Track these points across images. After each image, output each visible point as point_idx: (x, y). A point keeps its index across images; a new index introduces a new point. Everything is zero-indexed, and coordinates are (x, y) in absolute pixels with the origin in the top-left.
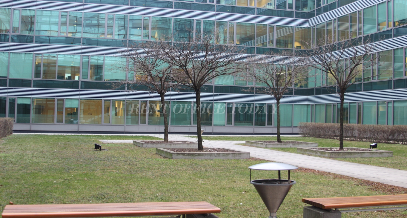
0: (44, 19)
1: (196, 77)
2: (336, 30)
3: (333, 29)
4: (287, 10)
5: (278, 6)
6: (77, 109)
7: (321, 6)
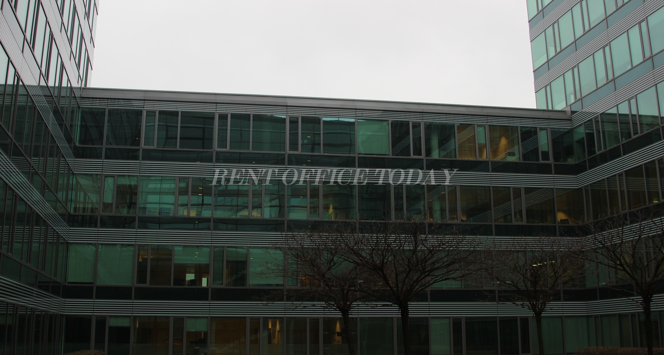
0: (152, 186)
1: (400, 285)
2: (624, 191)
3: (618, 189)
4: (541, 161)
5: (525, 156)
6: (206, 334)
7: (595, 153)
